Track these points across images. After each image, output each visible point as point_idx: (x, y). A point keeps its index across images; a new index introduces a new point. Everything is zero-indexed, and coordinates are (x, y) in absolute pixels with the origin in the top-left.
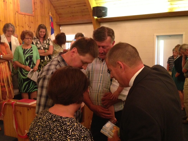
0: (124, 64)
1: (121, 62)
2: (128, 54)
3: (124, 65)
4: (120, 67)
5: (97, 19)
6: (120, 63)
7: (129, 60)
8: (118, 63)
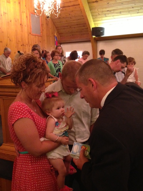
0: (97, 81)
1: (93, 78)
2: (101, 70)
3: (96, 83)
4: (91, 84)
5: (95, 38)
6: (92, 80)
7: (102, 77)
8: (90, 80)
